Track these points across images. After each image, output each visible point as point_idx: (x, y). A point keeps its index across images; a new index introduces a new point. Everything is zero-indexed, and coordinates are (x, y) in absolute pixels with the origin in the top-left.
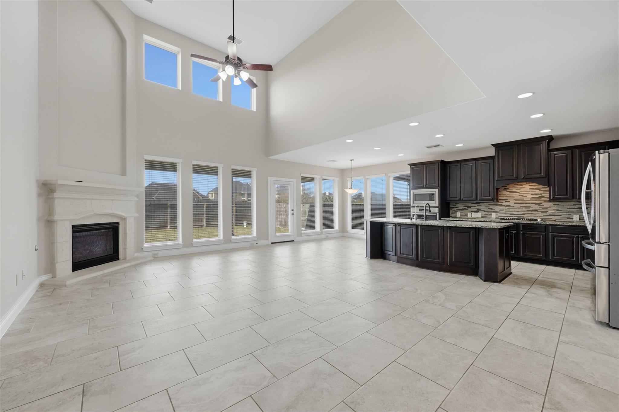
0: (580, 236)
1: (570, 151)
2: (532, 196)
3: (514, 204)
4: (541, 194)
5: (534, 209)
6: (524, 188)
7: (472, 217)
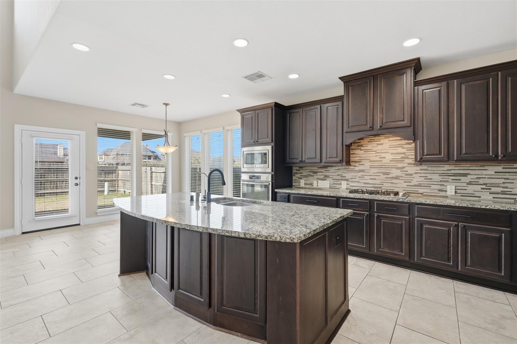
0: (460, 224)
1: (444, 84)
2: (391, 157)
3: (370, 168)
4: (404, 153)
5: (394, 175)
6: (382, 144)
7: (319, 186)
